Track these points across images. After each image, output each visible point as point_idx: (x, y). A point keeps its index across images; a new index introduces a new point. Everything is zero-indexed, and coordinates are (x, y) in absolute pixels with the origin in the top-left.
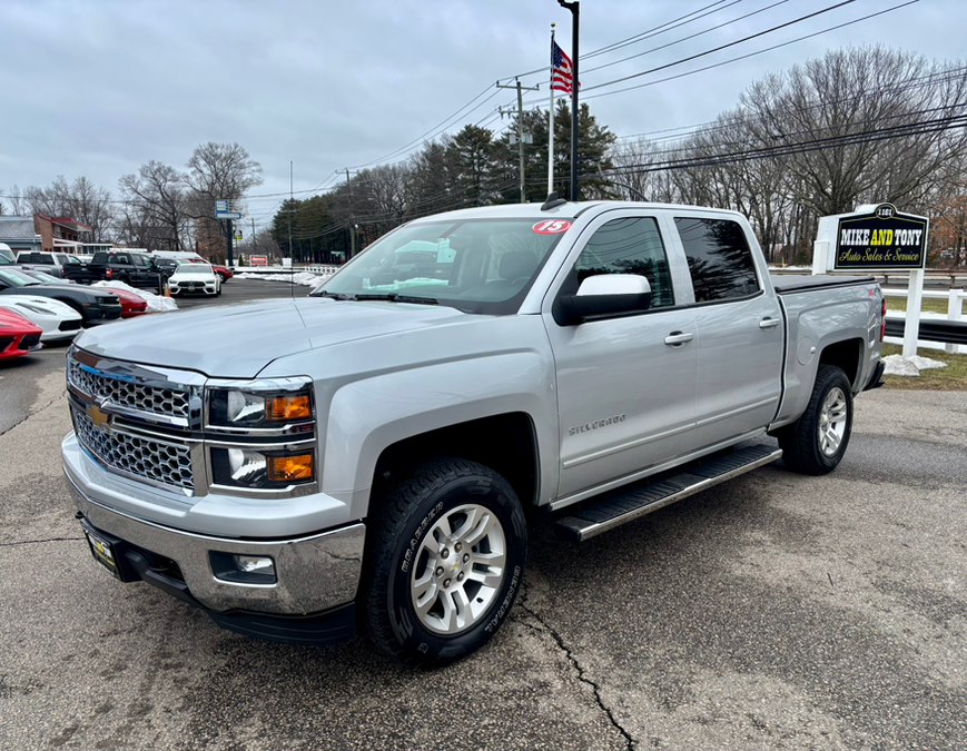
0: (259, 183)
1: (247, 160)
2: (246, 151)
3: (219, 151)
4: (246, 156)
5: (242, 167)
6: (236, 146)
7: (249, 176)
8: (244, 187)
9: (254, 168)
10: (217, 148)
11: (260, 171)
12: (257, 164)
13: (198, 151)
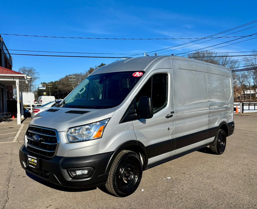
0: (39, 78)
1: (35, 72)
2: (35, 69)
3: (26, 69)
4: (35, 70)
5: (34, 73)
6: (32, 68)
7: (36, 76)
8: (34, 79)
9: (37, 74)
10: (26, 68)
11: (39, 75)
12: (38, 73)
13: (20, 69)
